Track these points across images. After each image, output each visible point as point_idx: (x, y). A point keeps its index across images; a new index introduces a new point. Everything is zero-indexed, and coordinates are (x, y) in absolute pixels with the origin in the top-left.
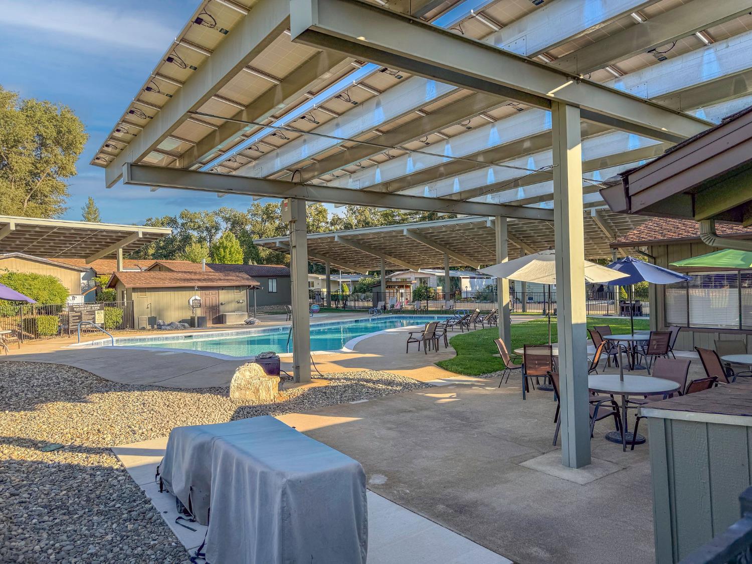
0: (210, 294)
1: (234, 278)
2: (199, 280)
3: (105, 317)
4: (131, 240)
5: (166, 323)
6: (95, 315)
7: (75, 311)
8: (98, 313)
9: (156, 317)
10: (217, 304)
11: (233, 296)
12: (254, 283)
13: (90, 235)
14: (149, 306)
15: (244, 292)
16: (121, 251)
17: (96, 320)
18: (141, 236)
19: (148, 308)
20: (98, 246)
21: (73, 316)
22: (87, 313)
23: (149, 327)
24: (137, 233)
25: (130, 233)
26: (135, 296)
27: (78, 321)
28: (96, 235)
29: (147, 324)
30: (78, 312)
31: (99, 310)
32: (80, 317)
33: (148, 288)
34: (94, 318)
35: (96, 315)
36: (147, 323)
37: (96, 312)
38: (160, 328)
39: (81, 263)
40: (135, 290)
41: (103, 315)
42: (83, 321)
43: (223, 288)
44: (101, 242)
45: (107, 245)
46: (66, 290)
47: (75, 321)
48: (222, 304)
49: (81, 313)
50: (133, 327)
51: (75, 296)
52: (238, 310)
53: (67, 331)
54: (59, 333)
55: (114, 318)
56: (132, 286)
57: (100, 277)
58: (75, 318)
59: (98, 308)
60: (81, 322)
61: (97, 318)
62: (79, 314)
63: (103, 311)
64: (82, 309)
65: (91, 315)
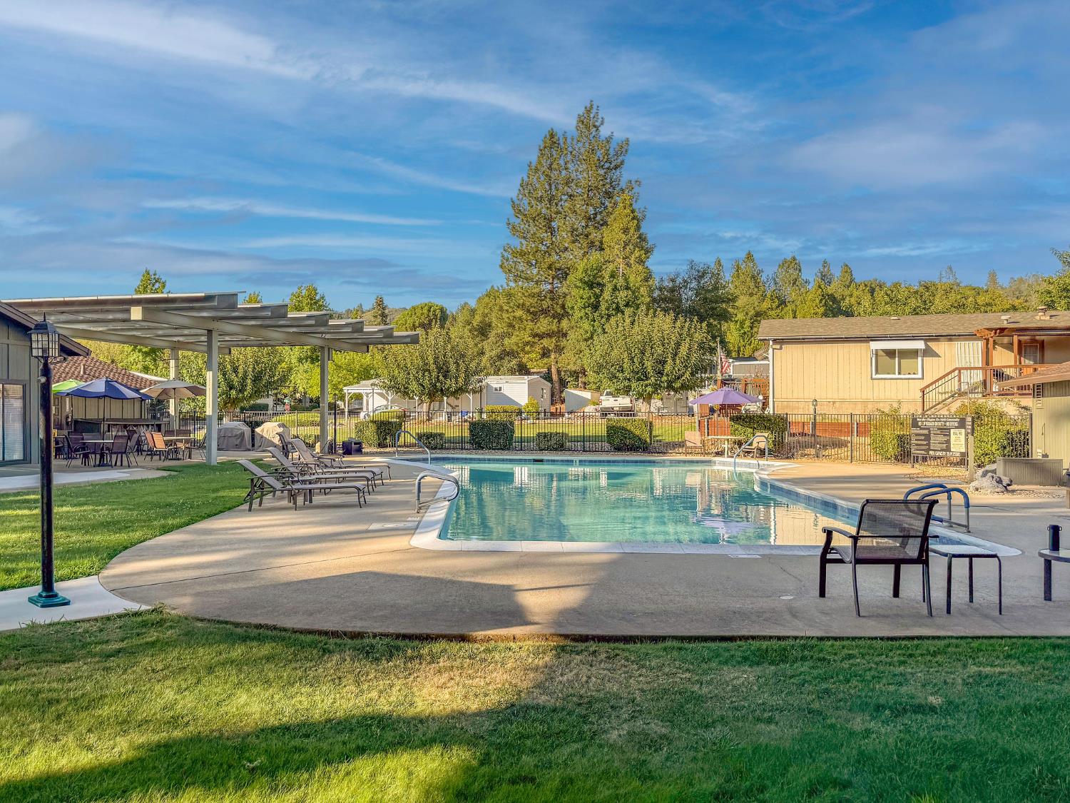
3: (966, 442)
6: (949, 435)
7: (919, 427)
8: (955, 434)
14: (1044, 430)
17: (952, 446)
21: (917, 435)
22: (939, 432)
27: (925, 443)
30: (925, 428)
31: (956, 428)
32: (927, 437)
34: (948, 442)
35: (953, 437)
37: (952, 431)
42: (932, 445)
47: (919, 442)
49: (929, 432)
58: (918, 437)
59: (956, 424)
60: (929, 444)
61: (952, 442)
62: (926, 432)
63: (963, 431)
64: (932, 424)
65: (945, 435)
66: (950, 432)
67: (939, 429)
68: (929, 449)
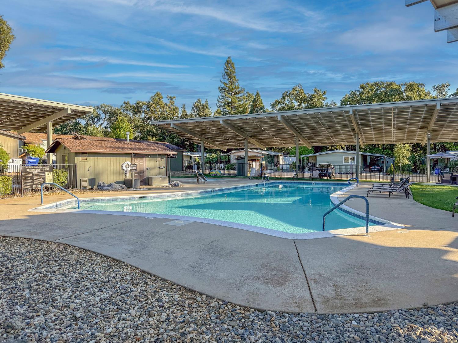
0: (139, 160)
1: (156, 148)
2: (130, 149)
3: (53, 178)
4: (60, 115)
5: (106, 185)
6: (45, 176)
7: (27, 172)
8: (48, 174)
9: (95, 179)
10: (144, 169)
11: (156, 163)
12: (171, 153)
13: (15, 114)
14: (89, 169)
15: (164, 160)
16: (50, 124)
17: (46, 181)
18: (69, 112)
19: (88, 171)
20: (30, 119)
21: (26, 177)
22: (38, 174)
23: (89, 187)
24: (67, 109)
25: (60, 110)
26: (77, 160)
27: (31, 181)
28: (21, 114)
29: (88, 185)
30: (30, 173)
31: (48, 171)
32: (32, 178)
33: (89, 153)
34: (44, 179)
35: (47, 176)
36: (88, 183)
37: (46, 173)
38: (101, 188)
39: (15, 133)
40: (77, 154)
41: (52, 176)
42: (35, 182)
43: (148, 155)
44: (34, 116)
45: (39, 118)
46: (7, 154)
47: (28, 181)
48: (147, 169)
49: (33, 174)
50: (76, 187)
51: (15, 159)
52: (160, 174)
53: (20, 191)
54: (13, 192)
55: (61, 180)
56: (76, 150)
57: (27, 146)
59: (48, 169)
60: (33, 182)
61: (46, 179)
62: (31, 175)
63: (52, 172)
64: (34, 170)
65: (42, 176)
66: (45, 174)
67: (38, 172)
68: (33, 185)
